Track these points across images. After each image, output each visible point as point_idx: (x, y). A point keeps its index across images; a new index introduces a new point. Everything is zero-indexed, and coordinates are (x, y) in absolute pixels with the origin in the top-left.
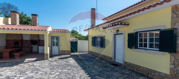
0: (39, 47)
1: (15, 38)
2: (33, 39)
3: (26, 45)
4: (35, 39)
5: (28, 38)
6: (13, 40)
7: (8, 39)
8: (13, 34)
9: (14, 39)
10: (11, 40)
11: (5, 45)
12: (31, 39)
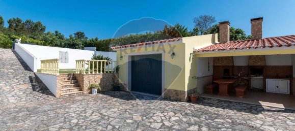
0: (267, 80)
1: (225, 63)
2: (255, 64)
3: (239, 75)
4: (259, 64)
5: (243, 63)
6: (223, 66)
7: (216, 65)
8: (222, 58)
9: (223, 64)
10: (220, 66)
11: (212, 74)
12: (250, 65)
